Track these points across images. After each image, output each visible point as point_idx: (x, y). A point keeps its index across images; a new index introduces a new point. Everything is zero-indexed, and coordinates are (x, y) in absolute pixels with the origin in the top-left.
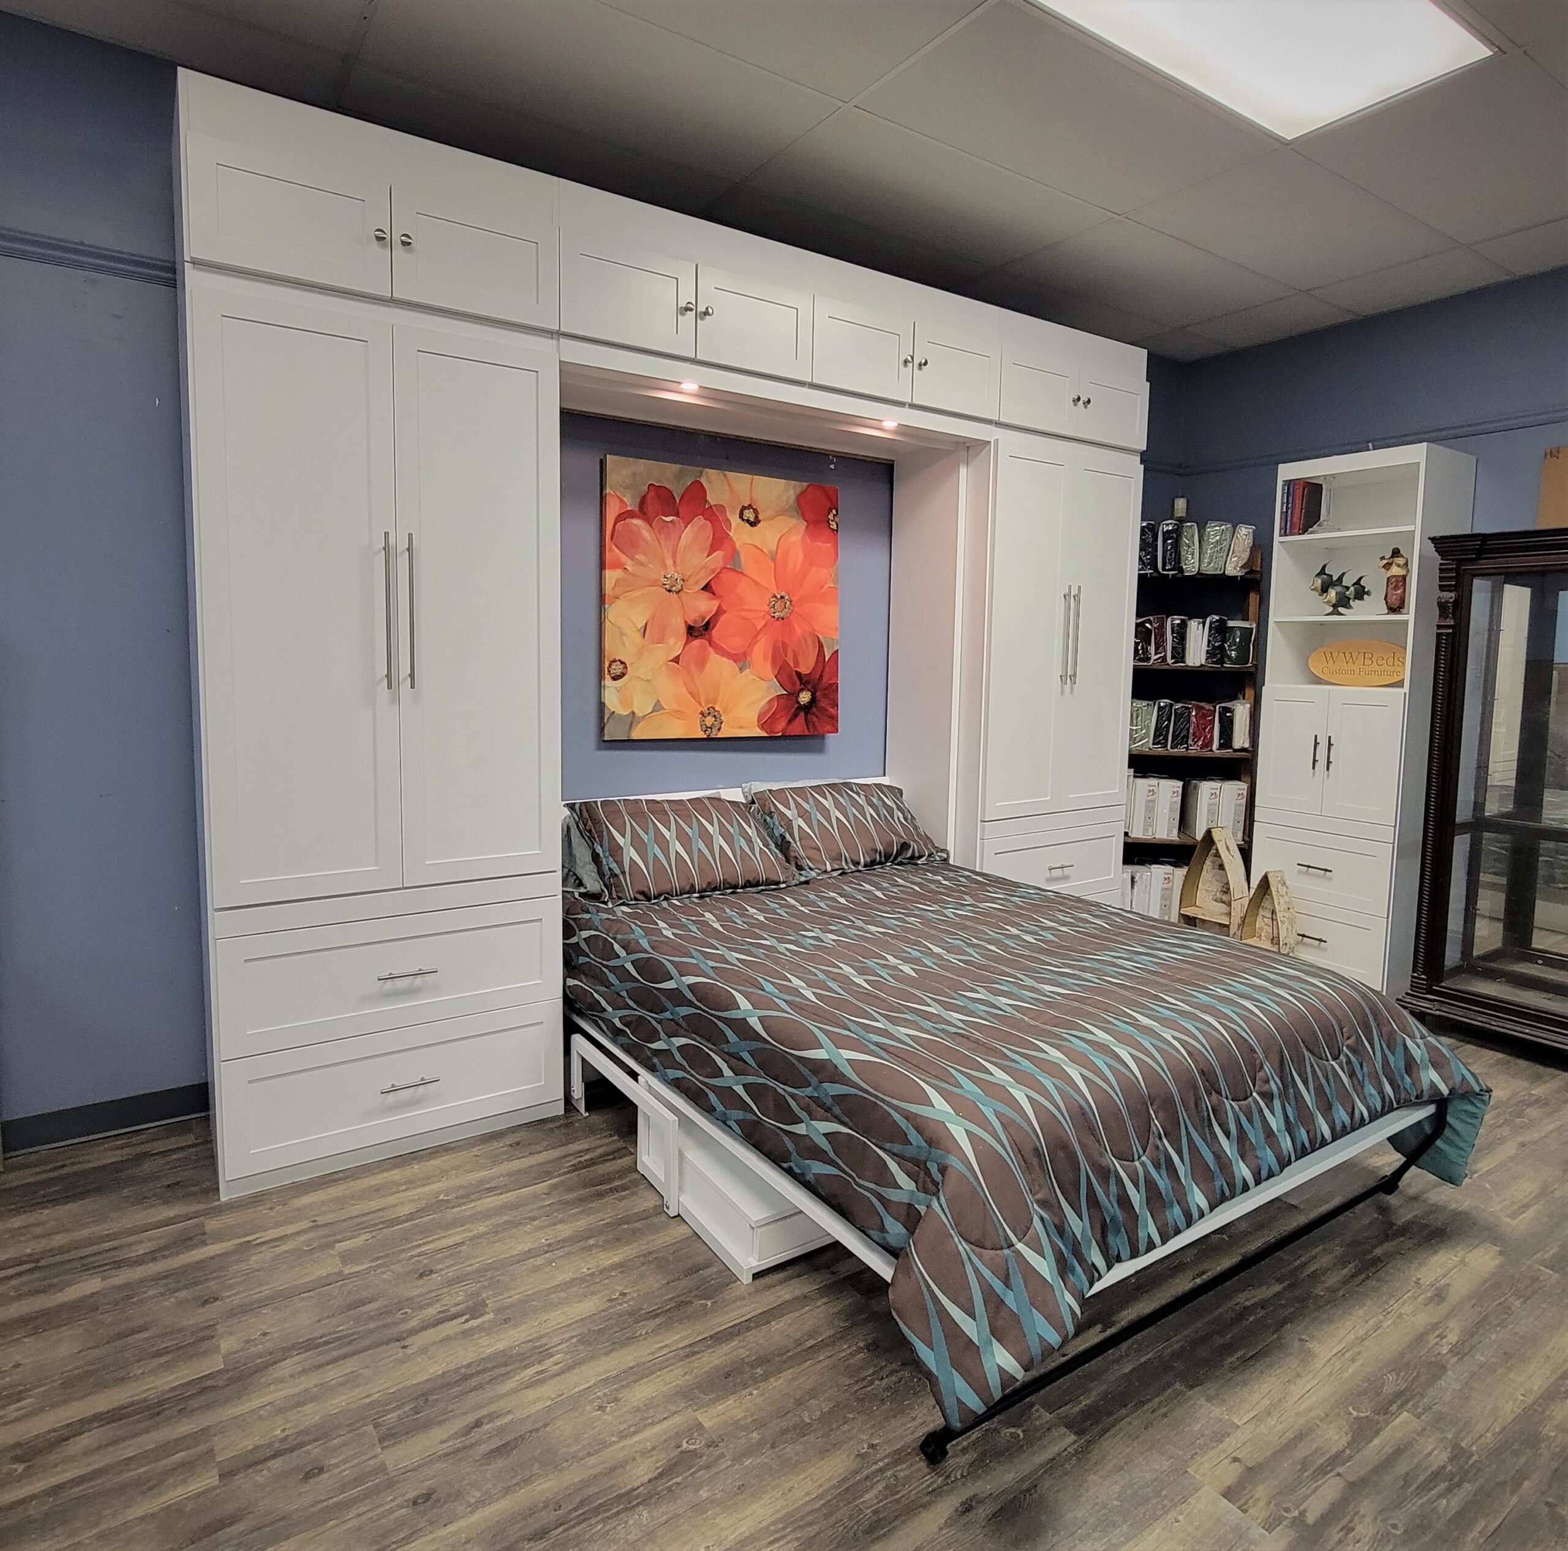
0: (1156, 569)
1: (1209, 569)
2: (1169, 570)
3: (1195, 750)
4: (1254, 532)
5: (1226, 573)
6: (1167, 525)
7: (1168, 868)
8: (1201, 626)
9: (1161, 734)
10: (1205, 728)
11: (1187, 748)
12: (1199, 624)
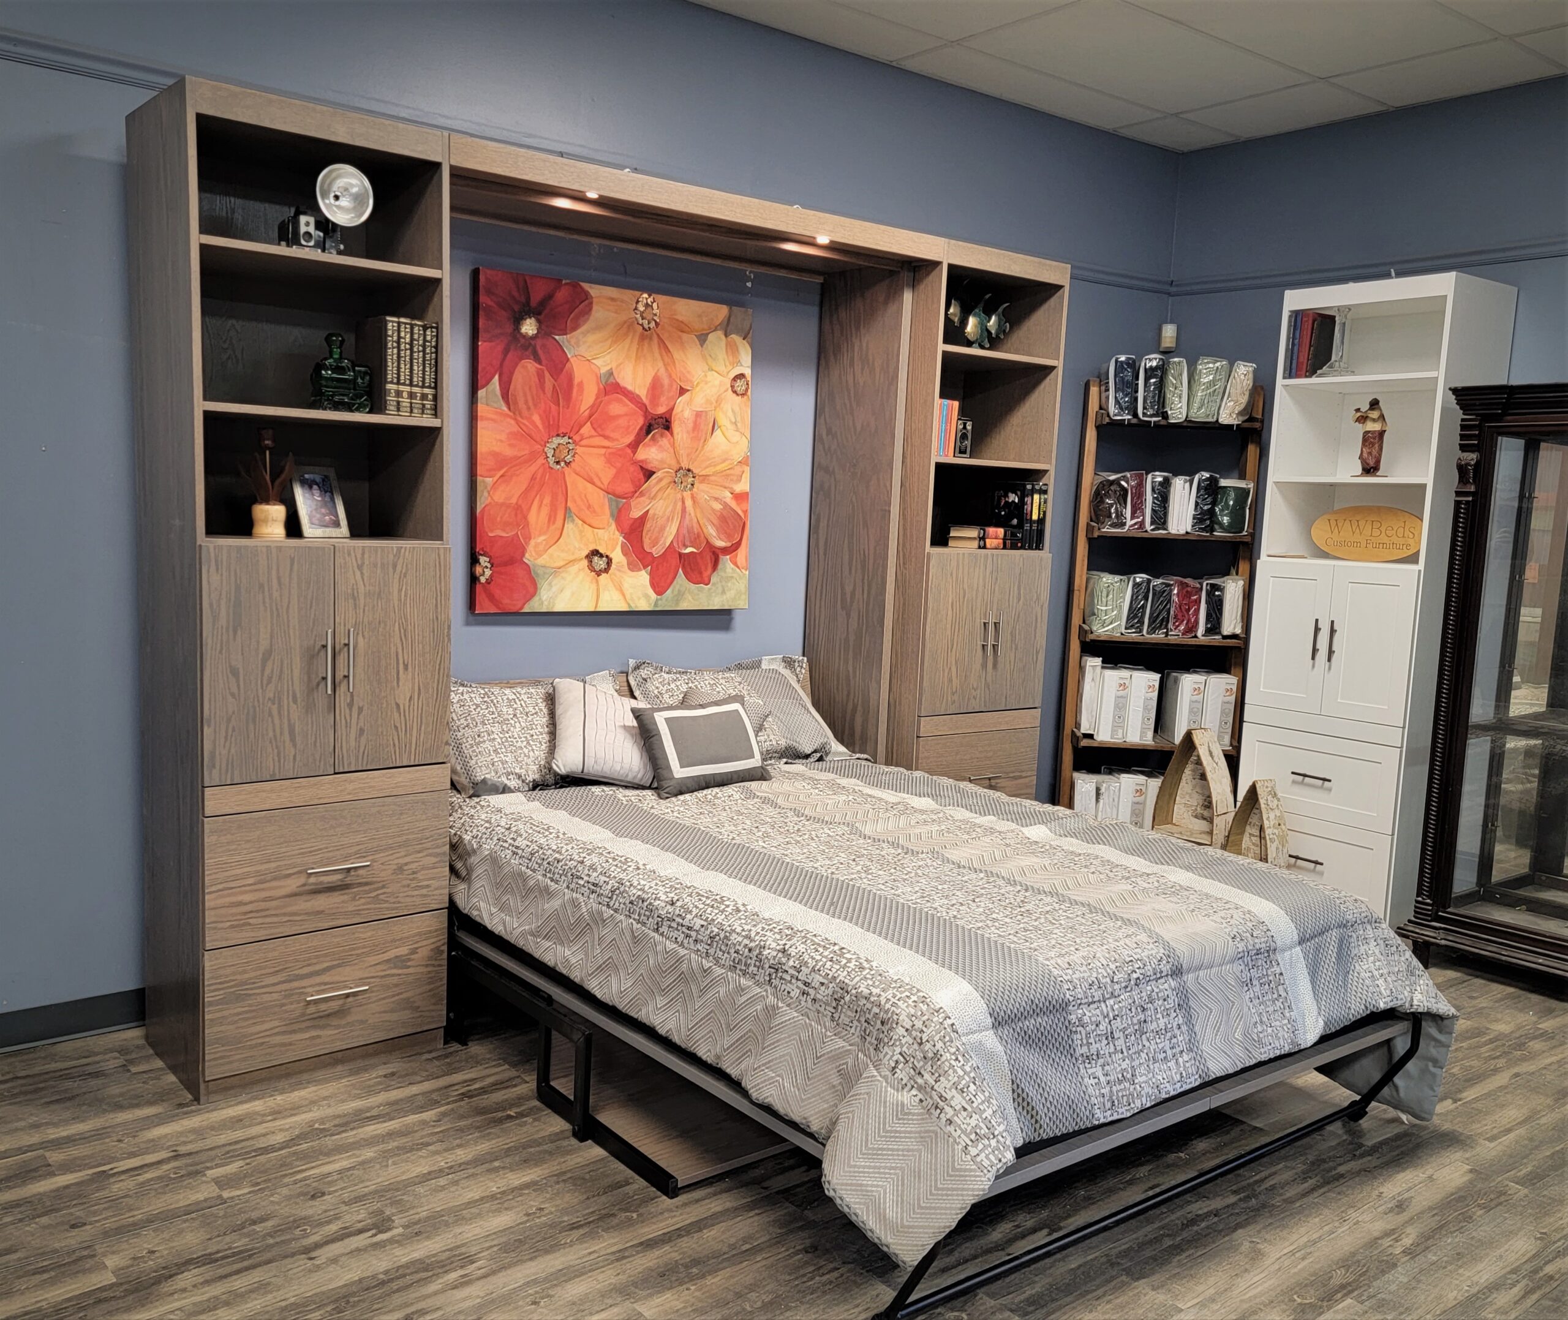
0: (1135, 415)
1: (1200, 415)
2: (1152, 416)
3: (1175, 635)
4: (1255, 372)
5: (1220, 420)
6: (1150, 360)
7: (1141, 778)
8: (1188, 485)
9: (1135, 616)
10: (1189, 610)
11: (1167, 634)
12: (1185, 482)
